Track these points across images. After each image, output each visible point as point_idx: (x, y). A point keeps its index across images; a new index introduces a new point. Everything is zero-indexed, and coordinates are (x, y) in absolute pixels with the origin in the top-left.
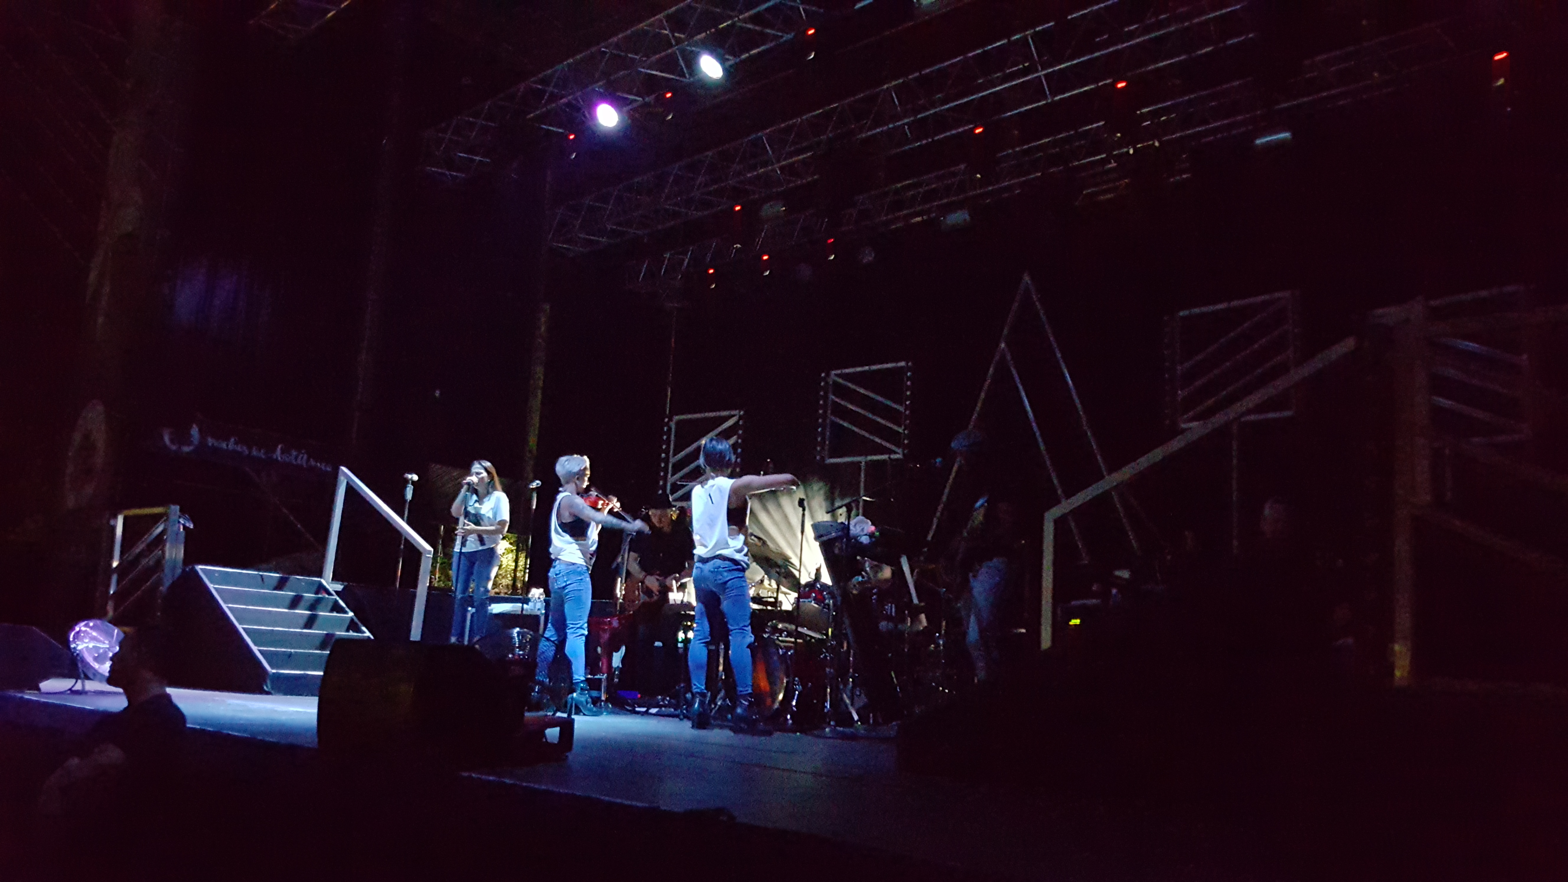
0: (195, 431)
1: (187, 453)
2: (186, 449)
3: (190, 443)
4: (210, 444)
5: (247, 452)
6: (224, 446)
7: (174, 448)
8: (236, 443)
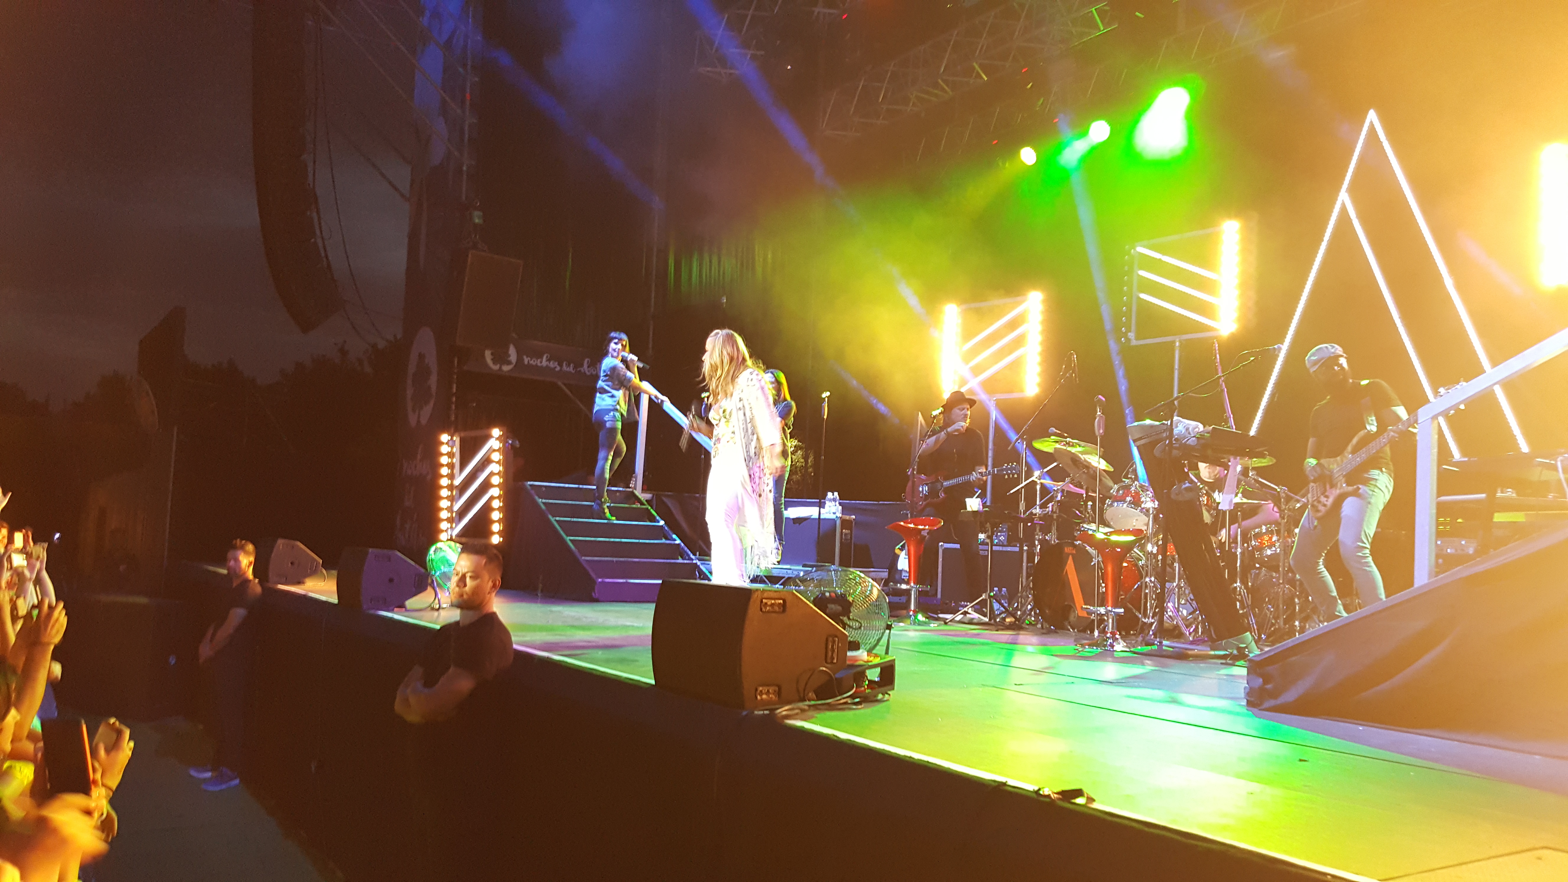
0: (512, 351)
1: (509, 371)
2: (506, 368)
3: (509, 363)
4: (526, 363)
5: (558, 368)
6: (538, 362)
7: (496, 367)
8: (549, 360)
